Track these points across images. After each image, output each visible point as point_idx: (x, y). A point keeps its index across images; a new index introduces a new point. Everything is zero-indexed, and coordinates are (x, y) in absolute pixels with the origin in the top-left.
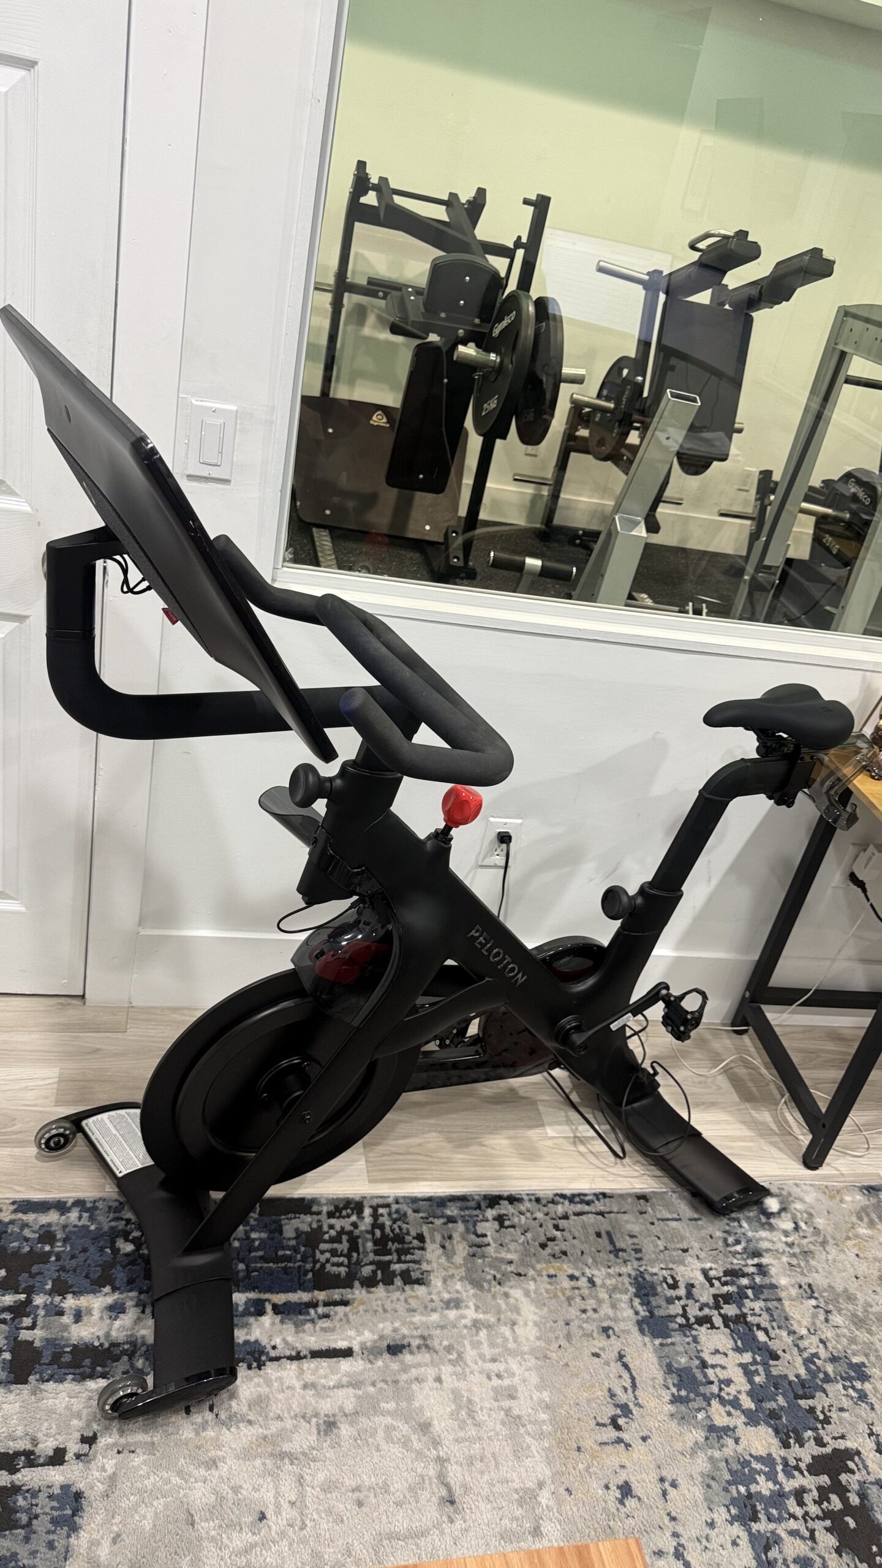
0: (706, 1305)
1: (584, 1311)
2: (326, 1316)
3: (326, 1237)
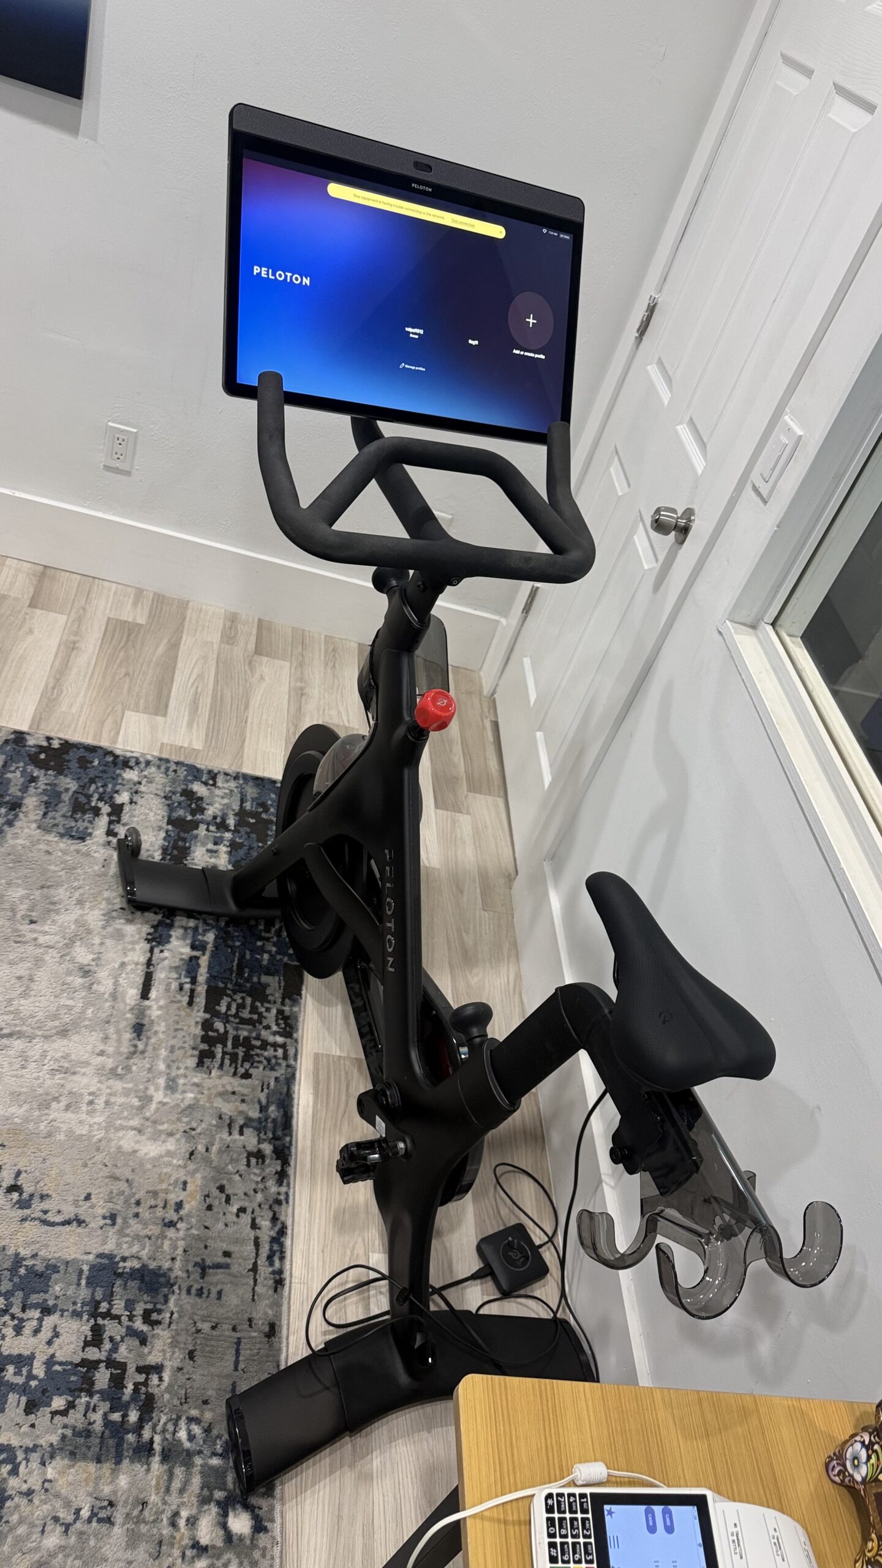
0: (115, 1348)
1: (138, 1203)
2: (181, 988)
3: (258, 1004)
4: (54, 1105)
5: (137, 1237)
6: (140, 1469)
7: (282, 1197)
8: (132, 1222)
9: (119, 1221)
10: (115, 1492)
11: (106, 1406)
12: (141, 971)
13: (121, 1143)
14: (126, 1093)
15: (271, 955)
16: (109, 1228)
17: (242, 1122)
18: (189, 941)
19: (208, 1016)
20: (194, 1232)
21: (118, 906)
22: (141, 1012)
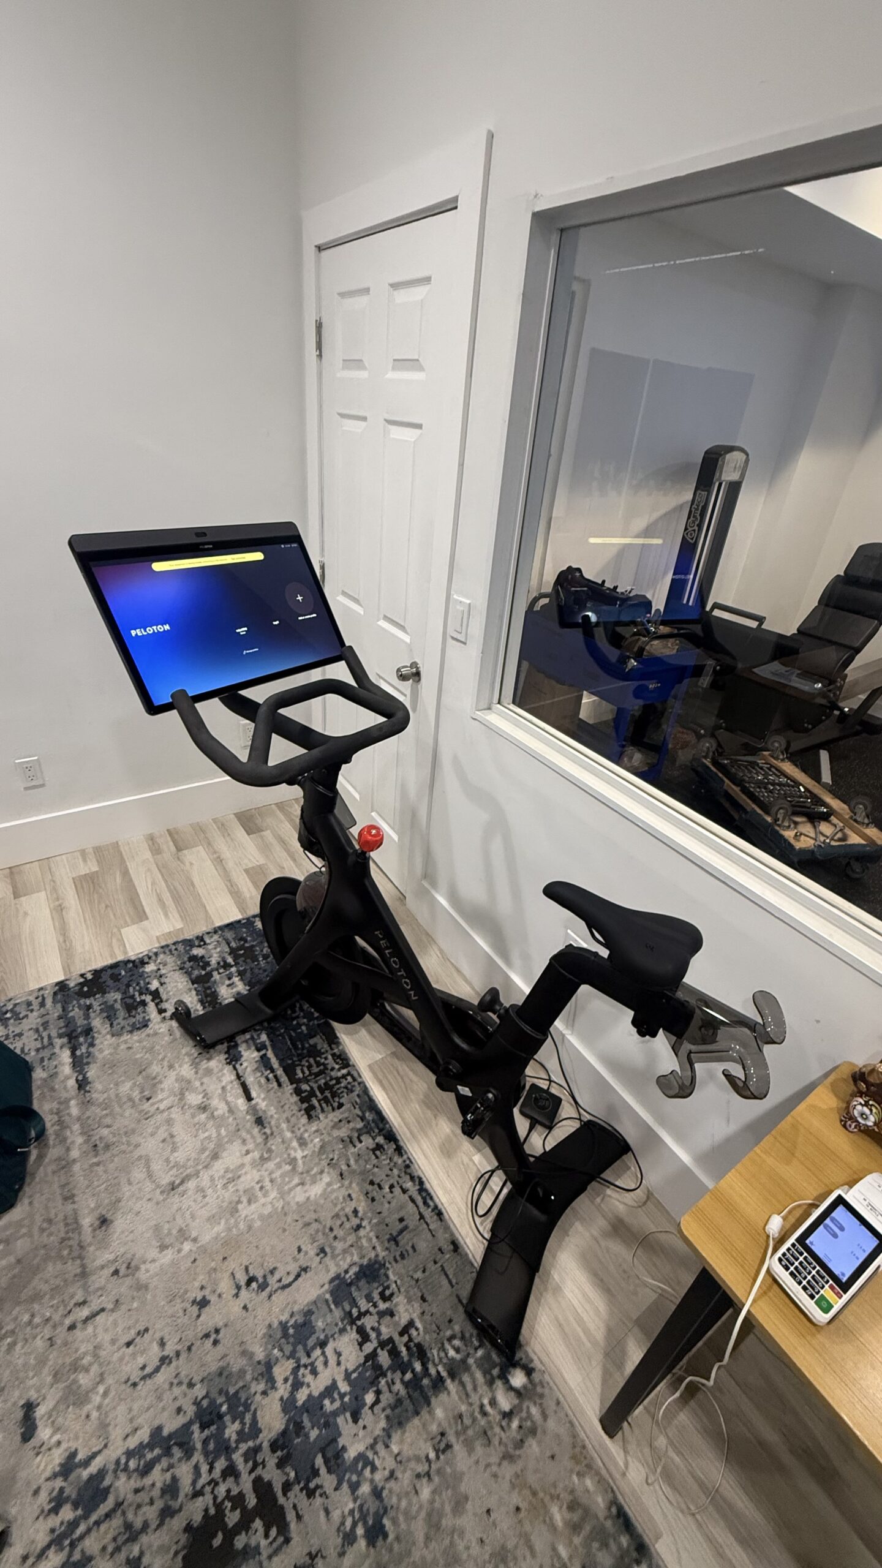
0: (379, 1334)
1: (331, 1229)
2: (268, 1080)
3: (318, 1059)
4: (240, 1207)
5: (345, 1251)
6: (443, 1396)
7: (408, 1162)
8: (336, 1244)
9: (327, 1250)
10: (439, 1425)
11: (398, 1374)
12: (236, 1084)
13: (297, 1200)
14: (279, 1166)
15: (306, 1025)
16: (325, 1259)
17: (356, 1135)
18: (253, 1048)
19: (295, 1085)
20: (375, 1221)
21: (196, 1055)
22: (254, 1110)
